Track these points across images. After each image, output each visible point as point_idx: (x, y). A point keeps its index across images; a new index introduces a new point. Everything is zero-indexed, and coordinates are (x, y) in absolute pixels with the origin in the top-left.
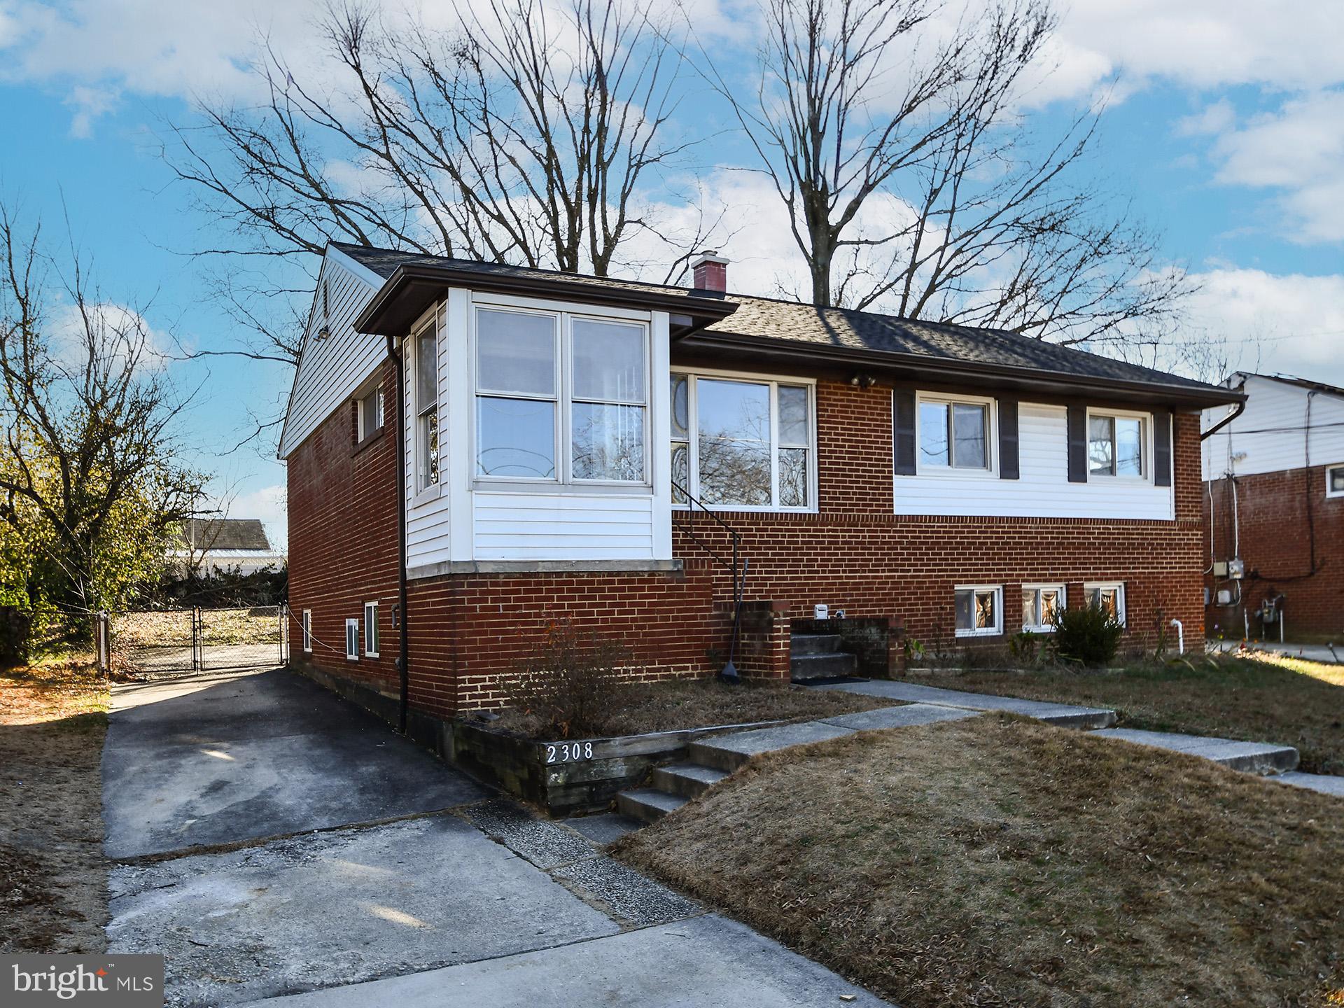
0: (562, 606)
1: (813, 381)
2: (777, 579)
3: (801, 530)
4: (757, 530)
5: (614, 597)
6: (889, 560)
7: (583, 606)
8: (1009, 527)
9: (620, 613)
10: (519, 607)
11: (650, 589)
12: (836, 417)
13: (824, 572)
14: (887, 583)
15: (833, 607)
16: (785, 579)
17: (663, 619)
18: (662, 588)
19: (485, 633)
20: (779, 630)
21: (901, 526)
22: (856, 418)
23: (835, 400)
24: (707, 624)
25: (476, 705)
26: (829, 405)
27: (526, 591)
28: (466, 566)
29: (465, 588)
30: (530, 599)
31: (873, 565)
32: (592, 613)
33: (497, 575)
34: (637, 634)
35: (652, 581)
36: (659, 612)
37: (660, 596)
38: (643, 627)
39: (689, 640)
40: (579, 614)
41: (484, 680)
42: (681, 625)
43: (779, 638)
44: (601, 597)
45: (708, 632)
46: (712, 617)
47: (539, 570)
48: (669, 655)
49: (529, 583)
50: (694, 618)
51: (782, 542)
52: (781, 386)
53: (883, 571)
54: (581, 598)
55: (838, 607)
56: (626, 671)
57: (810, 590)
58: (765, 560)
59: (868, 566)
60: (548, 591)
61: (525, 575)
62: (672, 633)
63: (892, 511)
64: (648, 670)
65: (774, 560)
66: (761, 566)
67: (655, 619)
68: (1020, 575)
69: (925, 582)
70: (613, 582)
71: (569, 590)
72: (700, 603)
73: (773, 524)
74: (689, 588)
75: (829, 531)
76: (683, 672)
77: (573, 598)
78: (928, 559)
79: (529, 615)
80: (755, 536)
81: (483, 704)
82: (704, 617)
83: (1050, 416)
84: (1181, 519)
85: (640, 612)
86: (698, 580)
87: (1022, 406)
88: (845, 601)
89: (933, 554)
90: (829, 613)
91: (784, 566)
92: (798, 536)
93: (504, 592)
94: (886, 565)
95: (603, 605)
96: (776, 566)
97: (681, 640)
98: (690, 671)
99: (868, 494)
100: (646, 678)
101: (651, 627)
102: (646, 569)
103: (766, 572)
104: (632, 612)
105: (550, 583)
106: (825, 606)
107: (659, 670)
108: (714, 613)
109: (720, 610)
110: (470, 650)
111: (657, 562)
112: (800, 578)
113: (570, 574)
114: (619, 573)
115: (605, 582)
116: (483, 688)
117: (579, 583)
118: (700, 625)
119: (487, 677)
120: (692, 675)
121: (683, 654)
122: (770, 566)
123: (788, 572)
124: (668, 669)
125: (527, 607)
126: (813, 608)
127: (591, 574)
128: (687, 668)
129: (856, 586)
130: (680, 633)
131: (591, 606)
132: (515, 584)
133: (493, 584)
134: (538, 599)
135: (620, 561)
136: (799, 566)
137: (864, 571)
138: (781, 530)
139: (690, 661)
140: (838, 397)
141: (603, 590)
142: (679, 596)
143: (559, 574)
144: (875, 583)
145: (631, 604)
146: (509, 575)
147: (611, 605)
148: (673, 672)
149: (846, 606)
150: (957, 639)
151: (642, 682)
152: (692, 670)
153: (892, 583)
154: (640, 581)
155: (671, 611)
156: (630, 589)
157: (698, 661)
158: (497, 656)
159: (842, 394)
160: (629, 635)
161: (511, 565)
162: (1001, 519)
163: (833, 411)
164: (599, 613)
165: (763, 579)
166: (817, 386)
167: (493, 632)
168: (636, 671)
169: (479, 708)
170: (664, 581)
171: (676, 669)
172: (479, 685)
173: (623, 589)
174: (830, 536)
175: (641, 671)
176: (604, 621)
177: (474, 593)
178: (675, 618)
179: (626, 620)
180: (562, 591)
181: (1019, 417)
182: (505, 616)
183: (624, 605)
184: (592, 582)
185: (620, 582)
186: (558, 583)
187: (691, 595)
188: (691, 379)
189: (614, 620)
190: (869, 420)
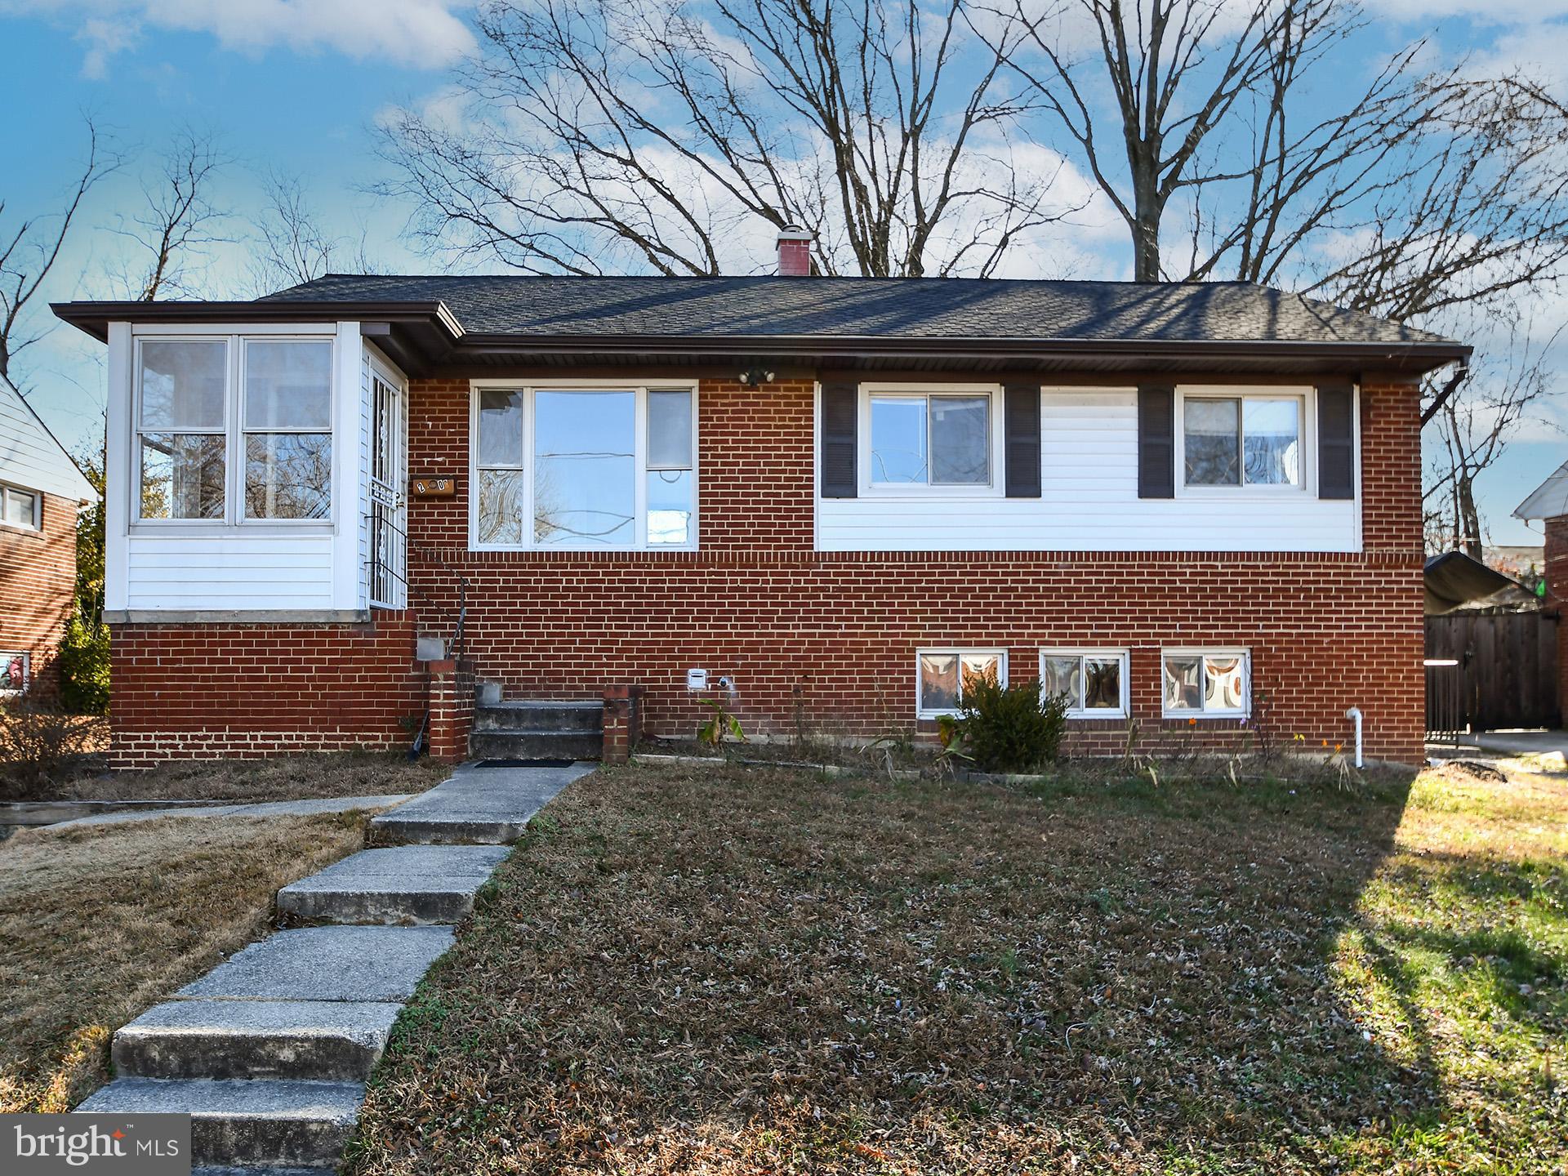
0: (227, 661)
1: (694, 383)
2: (633, 635)
3: (668, 574)
4: (605, 574)
5: (287, 652)
6: (805, 612)
7: (251, 661)
8: (1014, 566)
9: (293, 670)
10: (179, 661)
11: (331, 643)
12: (726, 426)
13: (703, 627)
14: (803, 643)
15: (715, 673)
16: (646, 635)
17: (346, 679)
18: (347, 643)
19: (141, 687)
20: (437, 696)
21: (825, 567)
22: (755, 426)
23: (723, 405)
24: (403, 687)
25: (129, 763)
26: (714, 412)
27: (187, 644)
28: (117, 616)
29: (121, 639)
30: (190, 652)
31: (779, 619)
32: (260, 670)
33: (154, 625)
34: (315, 696)
35: (335, 635)
36: (343, 670)
37: (344, 652)
38: (323, 687)
39: (379, 704)
40: (245, 670)
41: (138, 738)
42: (371, 687)
43: (437, 706)
44: (272, 652)
45: (405, 696)
46: (409, 678)
47: (197, 620)
48: (353, 721)
49: (189, 635)
50: (388, 678)
51: (640, 589)
52: (652, 391)
53: (796, 627)
54: (248, 652)
55: (722, 673)
56: (299, 737)
57: (680, 650)
58: (615, 612)
59: (772, 619)
60: (211, 644)
61: (186, 626)
62: (358, 696)
63: (812, 547)
64: (327, 737)
65: (629, 612)
66: (610, 619)
67: (337, 679)
68: (1036, 635)
69: (866, 643)
70: (286, 635)
71: (235, 644)
72: (396, 661)
73: (628, 566)
74: (380, 643)
75: (710, 574)
76: (371, 742)
77: (239, 652)
78: (869, 612)
79: (189, 670)
80: (603, 581)
81: (137, 764)
82: (399, 678)
83: (1105, 403)
84: (1374, 550)
85: (318, 670)
86: (392, 635)
87: (1048, 393)
88: (736, 665)
89: (878, 604)
90: (709, 680)
91: (645, 619)
92: (664, 581)
93: (163, 644)
94: (800, 619)
95: (275, 661)
96: (631, 619)
97: (370, 704)
98: (380, 742)
99: (774, 525)
100: (324, 746)
101: (332, 687)
102: (322, 620)
103: (617, 627)
104: (309, 670)
105: (213, 635)
106: (704, 671)
107: (340, 738)
108: (413, 673)
109: (420, 670)
110: (125, 705)
111: (336, 612)
112: (667, 635)
113: (236, 626)
114: (293, 625)
115: (277, 635)
116: (138, 746)
117: (246, 635)
118: (395, 687)
119: (142, 734)
120: (383, 746)
121: (373, 721)
122: (623, 619)
123: (649, 627)
124: (352, 738)
125: (188, 661)
126: (685, 673)
127: (261, 625)
128: (377, 738)
129: (752, 647)
130: (367, 696)
131: (259, 661)
132: (175, 635)
133: (151, 635)
134: (199, 652)
135: (291, 611)
136: (666, 619)
137: (766, 627)
138: (640, 574)
139: (381, 730)
140: (729, 401)
141: (274, 644)
142: (368, 652)
143: (223, 625)
144: (782, 643)
145: (308, 661)
146: (168, 626)
147: (283, 661)
148: (357, 742)
149: (735, 672)
150: (920, 721)
151: (320, 750)
152: (381, 741)
153: (810, 643)
154: (319, 634)
155: (358, 670)
156: (307, 643)
157: (391, 730)
158: (153, 713)
159: (734, 397)
160: (304, 696)
161: (166, 615)
162: (998, 554)
163: (721, 419)
164: (269, 670)
165: (612, 635)
166: (701, 389)
167: (150, 687)
168: (311, 738)
169: (133, 768)
170: (350, 635)
171: (362, 738)
172: (133, 743)
173: (299, 643)
174: (711, 581)
175: (318, 738)
176: (274, 679)
177: (130, 644)
178: (362, 678)
179: (301, 678)
180: (226, 644)
181: (1043, 408)
182: (164, 670)
183: (299, 661)
184: (262, 635)
185: (295, 635)
186: (222, 635)
187: (383, 652)
188: (527, 393)
189: (286, 678)
190: (776, 427)
